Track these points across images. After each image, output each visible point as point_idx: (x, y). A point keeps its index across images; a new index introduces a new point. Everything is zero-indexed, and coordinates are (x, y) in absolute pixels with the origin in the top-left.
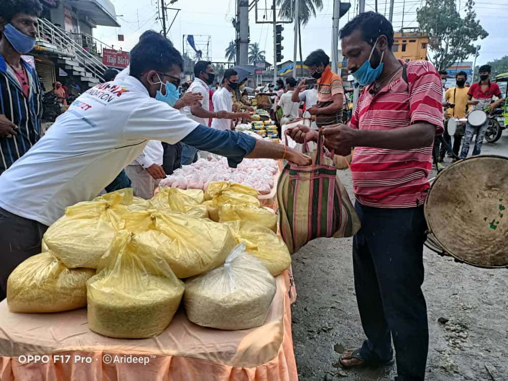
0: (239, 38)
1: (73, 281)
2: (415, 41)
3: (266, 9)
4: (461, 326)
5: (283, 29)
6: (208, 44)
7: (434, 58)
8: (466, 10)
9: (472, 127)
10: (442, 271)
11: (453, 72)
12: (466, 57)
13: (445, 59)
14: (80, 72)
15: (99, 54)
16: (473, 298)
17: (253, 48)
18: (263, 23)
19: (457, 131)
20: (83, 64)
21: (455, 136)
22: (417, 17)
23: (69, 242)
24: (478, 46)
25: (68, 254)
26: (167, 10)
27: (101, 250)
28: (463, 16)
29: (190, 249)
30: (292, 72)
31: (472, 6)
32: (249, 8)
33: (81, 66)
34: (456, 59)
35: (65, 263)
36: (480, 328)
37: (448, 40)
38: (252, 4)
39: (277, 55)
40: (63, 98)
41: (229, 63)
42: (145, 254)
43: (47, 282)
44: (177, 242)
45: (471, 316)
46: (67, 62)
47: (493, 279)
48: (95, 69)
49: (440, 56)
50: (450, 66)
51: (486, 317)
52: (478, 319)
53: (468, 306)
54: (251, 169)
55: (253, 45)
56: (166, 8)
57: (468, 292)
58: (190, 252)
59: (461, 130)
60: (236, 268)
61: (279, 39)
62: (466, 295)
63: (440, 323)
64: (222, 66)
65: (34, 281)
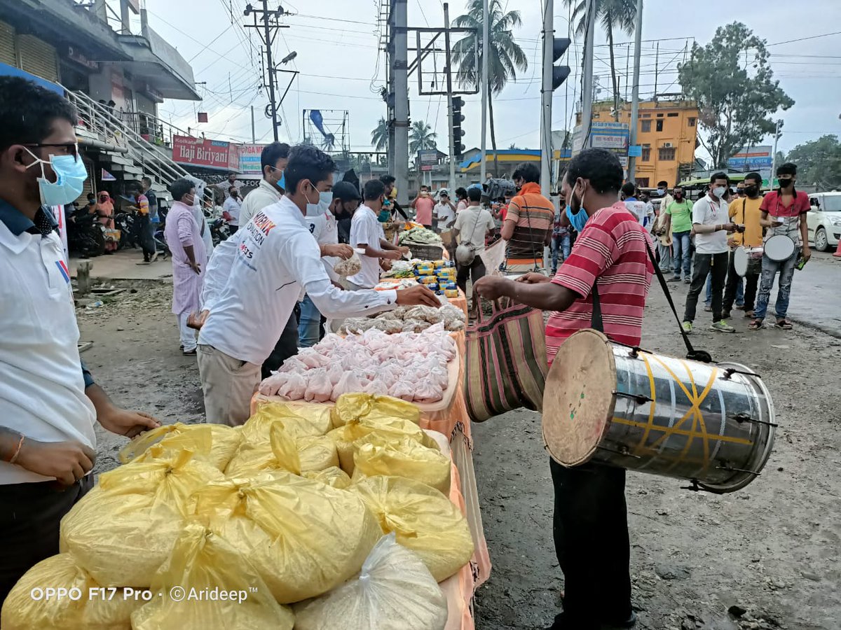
0: (392, 119)
1: (110, 613)
2: (676, 115)
3: (435, 73)
4: (767, 621)
5: (463, 103)
6: (344, 124)
7: (709, 141)
8: (756, 66)
9: (772, 262)
10: (732, 519)
11: (740, 162)
12: (761, 138)
13: (726, 142)
14: (135, 175)
15: (167, 144)
16: (785, 569)
17: (416, 129)
18: (431, 94)
19: (749, 267)
20: (140, 162)
21: (747, 275)
22: (680, 77)
23: (104, 543)
24: (779, 121)
25: (101, 564)
26: (278, 73)
27: (156, 555)
28: (752, 74)
29: (303, 554)
30: (480, 166)
31: (765, 58)
32: (409, 71)
33: (137, 164)
34: (745, 141)
35: (96, 578)
36: (800, 625)
37: (730, 113)
38: (411, 65)
39: (455, 144)
40: (109, 217)
41: (378, 153)
42: (227, 567)
43: (67, 616)
44: (281, 542)
45: (784, 601)
46: (114, 160)
47: (819, 532)
48: (161, 169)
49: (719, 139)
50: (736, 152)
51: (808, 603)
52: (796, 606)
53: (777, 583)
54: (413, 354)
55: (416, 124)
56: (275, 70)
57: (777, 556)
58: (302, 559)
59: (755, 267)
60: (380, 580)
61: (457, 119)
62: (774, 563)
63: (732, 615)
64: (367, 159)
65: (45, 614)
